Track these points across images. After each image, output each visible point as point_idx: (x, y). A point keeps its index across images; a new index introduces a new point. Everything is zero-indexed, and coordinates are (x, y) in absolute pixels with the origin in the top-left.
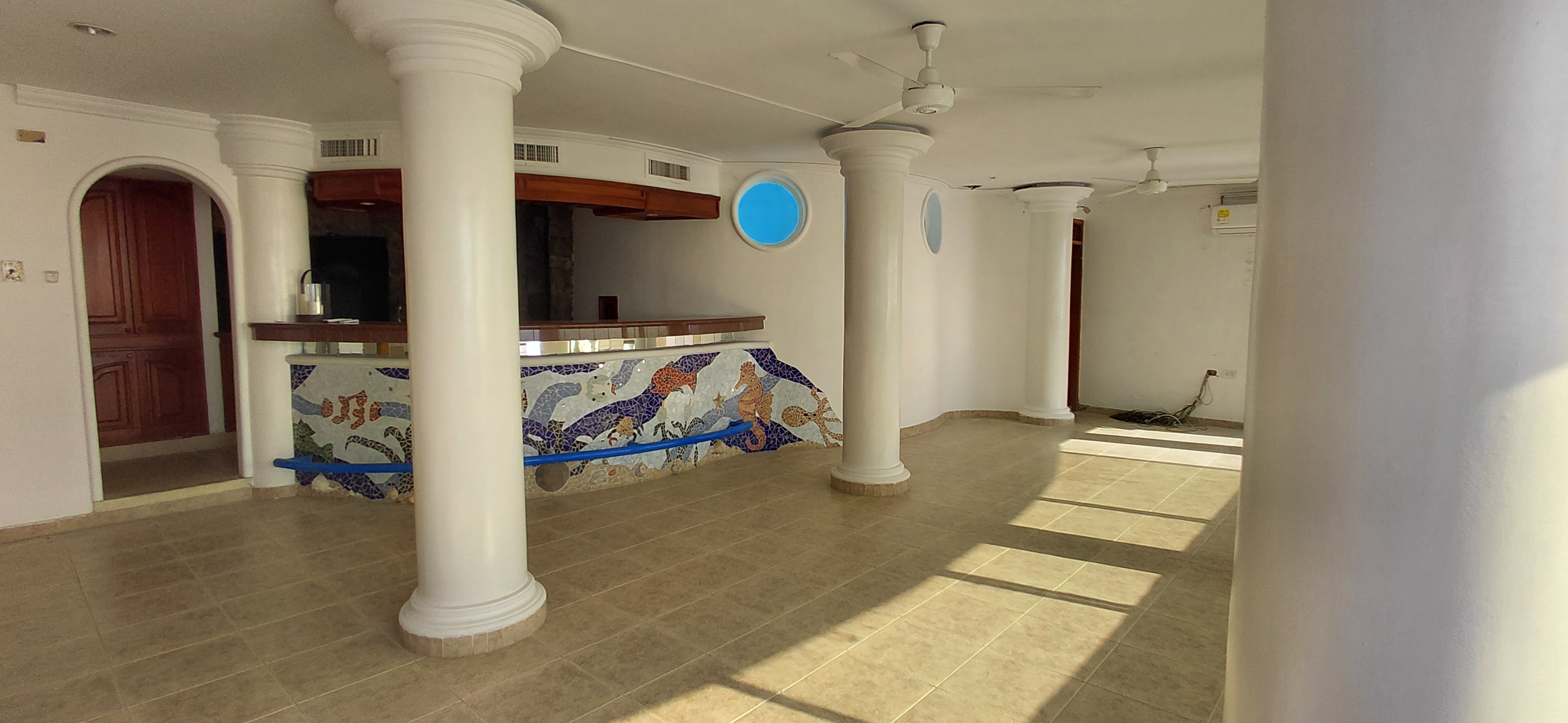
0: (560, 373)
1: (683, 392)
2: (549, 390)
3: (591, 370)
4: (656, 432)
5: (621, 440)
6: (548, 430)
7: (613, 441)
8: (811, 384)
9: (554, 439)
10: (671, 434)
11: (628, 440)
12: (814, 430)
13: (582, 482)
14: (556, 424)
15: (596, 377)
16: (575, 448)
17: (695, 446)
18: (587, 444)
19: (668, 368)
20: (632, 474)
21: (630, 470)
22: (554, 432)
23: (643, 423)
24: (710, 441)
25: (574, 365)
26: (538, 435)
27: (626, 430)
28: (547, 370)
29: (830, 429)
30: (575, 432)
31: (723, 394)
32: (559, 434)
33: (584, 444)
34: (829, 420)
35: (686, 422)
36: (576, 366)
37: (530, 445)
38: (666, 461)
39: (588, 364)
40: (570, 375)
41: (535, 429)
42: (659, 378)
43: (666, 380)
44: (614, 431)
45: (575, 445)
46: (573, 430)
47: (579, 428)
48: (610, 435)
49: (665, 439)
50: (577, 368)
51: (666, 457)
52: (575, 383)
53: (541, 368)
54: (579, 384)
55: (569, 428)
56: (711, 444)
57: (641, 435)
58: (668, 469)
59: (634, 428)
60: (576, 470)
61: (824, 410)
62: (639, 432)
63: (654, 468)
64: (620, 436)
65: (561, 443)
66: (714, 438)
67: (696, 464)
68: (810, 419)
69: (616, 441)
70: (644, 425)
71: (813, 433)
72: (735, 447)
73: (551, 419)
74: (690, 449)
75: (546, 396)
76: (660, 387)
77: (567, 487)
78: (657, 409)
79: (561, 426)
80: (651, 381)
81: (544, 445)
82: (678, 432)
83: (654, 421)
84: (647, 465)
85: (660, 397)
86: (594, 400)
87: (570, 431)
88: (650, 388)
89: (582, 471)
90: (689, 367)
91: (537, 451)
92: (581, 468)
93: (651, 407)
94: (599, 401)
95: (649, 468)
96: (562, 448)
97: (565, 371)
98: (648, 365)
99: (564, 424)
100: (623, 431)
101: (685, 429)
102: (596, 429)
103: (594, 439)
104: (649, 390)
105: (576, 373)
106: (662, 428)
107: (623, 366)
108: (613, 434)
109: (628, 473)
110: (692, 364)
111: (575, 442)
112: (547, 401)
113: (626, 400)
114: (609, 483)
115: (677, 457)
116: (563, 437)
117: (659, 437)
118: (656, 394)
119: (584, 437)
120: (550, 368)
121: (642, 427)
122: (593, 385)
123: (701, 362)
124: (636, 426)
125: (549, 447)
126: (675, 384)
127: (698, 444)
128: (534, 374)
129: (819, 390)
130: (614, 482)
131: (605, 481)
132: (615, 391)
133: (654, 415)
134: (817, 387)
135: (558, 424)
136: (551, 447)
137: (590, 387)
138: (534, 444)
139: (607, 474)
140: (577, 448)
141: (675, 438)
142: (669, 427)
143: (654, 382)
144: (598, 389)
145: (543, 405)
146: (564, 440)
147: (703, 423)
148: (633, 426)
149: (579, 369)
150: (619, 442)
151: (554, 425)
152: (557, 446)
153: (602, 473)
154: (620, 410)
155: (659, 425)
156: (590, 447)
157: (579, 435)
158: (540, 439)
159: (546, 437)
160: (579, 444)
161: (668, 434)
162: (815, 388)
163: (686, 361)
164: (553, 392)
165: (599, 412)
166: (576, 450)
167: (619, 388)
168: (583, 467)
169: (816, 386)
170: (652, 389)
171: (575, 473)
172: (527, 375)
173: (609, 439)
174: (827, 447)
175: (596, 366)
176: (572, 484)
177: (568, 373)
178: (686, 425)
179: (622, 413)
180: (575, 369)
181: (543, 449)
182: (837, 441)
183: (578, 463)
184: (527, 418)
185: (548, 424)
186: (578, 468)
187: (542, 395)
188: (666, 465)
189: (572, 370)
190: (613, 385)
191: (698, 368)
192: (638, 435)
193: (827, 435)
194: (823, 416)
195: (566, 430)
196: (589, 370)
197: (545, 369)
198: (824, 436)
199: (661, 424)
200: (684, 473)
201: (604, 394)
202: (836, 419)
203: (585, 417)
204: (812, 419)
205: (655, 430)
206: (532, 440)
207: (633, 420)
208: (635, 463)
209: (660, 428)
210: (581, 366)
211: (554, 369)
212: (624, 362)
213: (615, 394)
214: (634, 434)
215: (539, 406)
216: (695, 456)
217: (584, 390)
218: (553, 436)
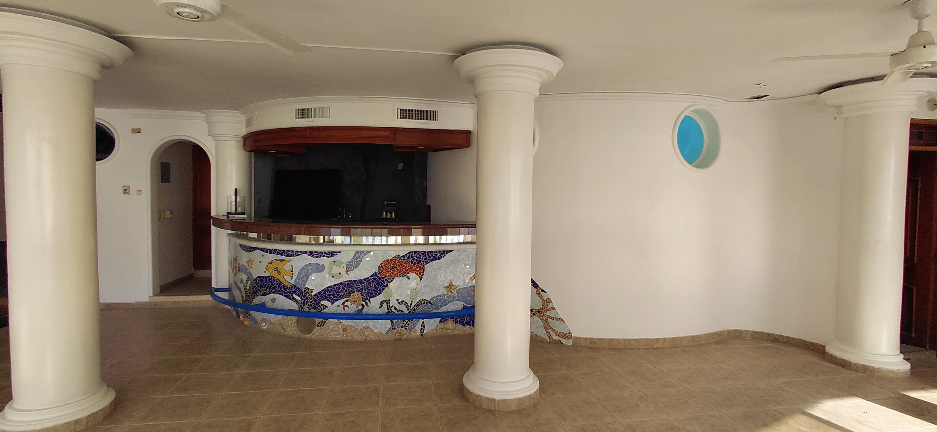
0: (312, 257)
1: (409, 279)
2: (305, 267)
3: (332, 256)
4: (382, 306)
5: (352, 308)
6: (304, 294)
7: (346, 308)
8: (536, 284)
9: (307, 300)
10: (395, 309)
11: (358, 309)
12: (538, 324)
13: (324, 332)
14: (309, 290)
15: (334, 262)
16: (320, 308)
17: (421, 321)
18: (328, 307)
19: (395, 260)
20: (360, 334)
21: (358, 331)
22: (307, 295)
23: (370, 298)
24: (440, 319)
25: (320, 252)
26: (298, 296)
27: (356, 301)
28: (304, 254)
29: (553, 326)
30: (320, 298)
31: (456, 283)
32: (310, 297)
33: (326, 307)
34: (552, 318)
35: (412, 302)
36: (322, 253)
37: (294, 301)
38: (390, 328)
39: (329, 252)
40: (318, 258)
41: (297, 292)
42: (386, 267)
43: (392, 268)
44: (347, 301)
45: (320, 306)
46: (319, 296)
47: (323, 295)
48: (343, 303)
49: (389, 312)
50: (322, 254)
51: (391, 325)
52: (321, 264)
53: (301, 252)
54: (323, 265)
55: (316, 294)
56: (440, 321)
57: (368, 306)
58: (392, 335)
59: (363, 300)
60: (320, 324)
61: (547, 309)
62: (366, 304)
63: (379, 332)
64: (351, 305)
65: (312, 304)
66: (444, 317)
67: (422, 335)
68: (534, 314)
69: (348, 308)
70: (371, 299)
71: (538, 327)
72: (469, 326)
73: (306, 286)
74: (416, 322)
75: (304, 271)
76: (386, 273)
77: (314, 334)
78: (383, 289)
79: (312, 292)
80: (378, 268)
81: (302, 303)
82: (403, 308)
83: (380, 298)
84: (373, 329)
85: (386, 280)
86: (333, 277)
87: (317, 296)
88: (377, 273)
89: (324, 325)
90: (417, 260)
91: (298, 306)
92: (323, 323)
93: (377, 287)
94: (337, 278)
95: (375, 331)
96: (312, 307)
97: (315, 255)
98: (375, 256)
99: (314, 291)
100: (354, 301)
101: (410, 306)
102: (334, 297)
103: (332, 304)
104: (376, 274)
105: (321, 258)
106: (387, 303)
107: (355, 255)
108: (346, 303)
109: (357, 332)
110: (420, 258)
111: (320, 304)
112: (304, 274)
113: (357, 279)
114: (342, 336)
115: (402, 327)
116: (313, 299)
117: (384, 309)
118: (382, 278)
119: (326, 301)
120: (306, 252)
121: (369, 301)
122: (333, 267)
123: (430, 257)
124: (364, 299)
125: (304, 305)
126: (400, 272)
127: (424, 319)
128: (297, 255)
129: (543, 291)
130: (346, 336)
131: (339, 334)
132: (348, 272)
133: (380, 294)
134: (541, 288)
135: (310, 290)
136: (306, 305)
137: (331, 268)
138: (296, 301)
139: (341, 330)
140: (321, 309)
141: (400, 313)
142: (393, 303)
143: (381, 269)
144: (336, 270)
145: (302, 276)
146: (313, 302)
147: (431, 304)
148: (362, 299)
149: (324, 255)
150: (350, 309)
151: (307, 291)
152: (309, 305)
153: (337, 329)
154: (352, 286)
155: (384, 301)
156: (329, 309)
157: (323, 300)
158: (299, 299)
159: (303, 298)
160: (323, 306)
161: (393, 309)
162: (540, 288)
163: (414, 255)
164: (308, 269)
165: (336, 286)
166: (320, 310)
167: (351, 270)
168: (325, 322)
169: (540, 286)
170: (378, 274)
171: (319, 325)
172: (294, 256)
173: (343, 306)
174: (550, 342)
175: (335, 254)
176: (317, 332)
177: (317, 257)
178: (411, 304)
179: (353, 289)
180: (321, 255)
181: (301, 306)
182: (560, 339)
183: (322, 320)
184: (293, 283)
185: (304, 290)
186: (322, 322)
187: (301, 270)
188: (390, 331)
189: (319, 255)
190: (347, 268)
191: (426, 262)
192: (366, 306)
193: (550, 331)
194: (547, 314)
195: (315, 295)
196: (330, 256)
197: (304, 253)
198: (547, 332)
199: (386, 300)
200: (408, 340)
201: (340, 274)
202: (559, 319)
203: (327, 288)
204: (536, 314)
205: (381, 304)
206: (295, 299)
207: (362, 295)
208: (363, 326)
209: (385, 303)
210: (325, 253)
211: (309, 253)
212: (355, 253)
213: (348, 275)
214: (362, 305)
215: (299, 276)
216: (421, 329)
217: (326, 270)
218: (307, 298)
